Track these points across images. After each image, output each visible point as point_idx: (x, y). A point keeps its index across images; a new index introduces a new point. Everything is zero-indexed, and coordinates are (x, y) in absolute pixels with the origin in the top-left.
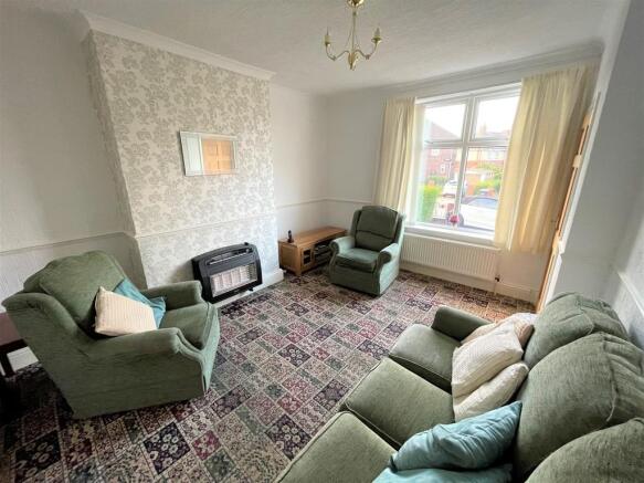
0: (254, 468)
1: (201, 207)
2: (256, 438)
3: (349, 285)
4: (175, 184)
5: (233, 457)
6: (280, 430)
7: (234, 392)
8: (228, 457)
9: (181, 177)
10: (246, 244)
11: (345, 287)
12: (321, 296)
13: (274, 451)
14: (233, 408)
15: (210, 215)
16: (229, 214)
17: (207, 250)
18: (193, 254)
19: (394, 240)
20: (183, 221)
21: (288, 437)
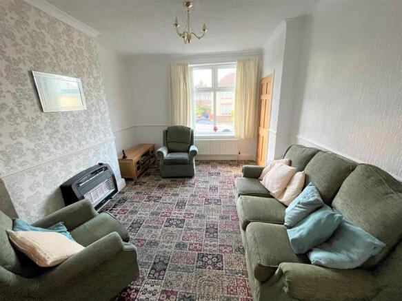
0: (207, 287)
1: (60, 140)
2: (194, 274)
3: (174, 175)
4: (35, 120)
5: (191, 291)
6: (203, 261)
7: (157, 261)
8: (188, 294)
9: (39, 113)
10: (101, 164)
11: (172, 177)
12: (161, 187)
13: (210, 272)
14: (165, 270)
15: (69, 146)
16: (84, 143)
17: (71, 176)
18: (61, 182)
19: (192, 143)
20: (47, 154)
21: (210, 262)
